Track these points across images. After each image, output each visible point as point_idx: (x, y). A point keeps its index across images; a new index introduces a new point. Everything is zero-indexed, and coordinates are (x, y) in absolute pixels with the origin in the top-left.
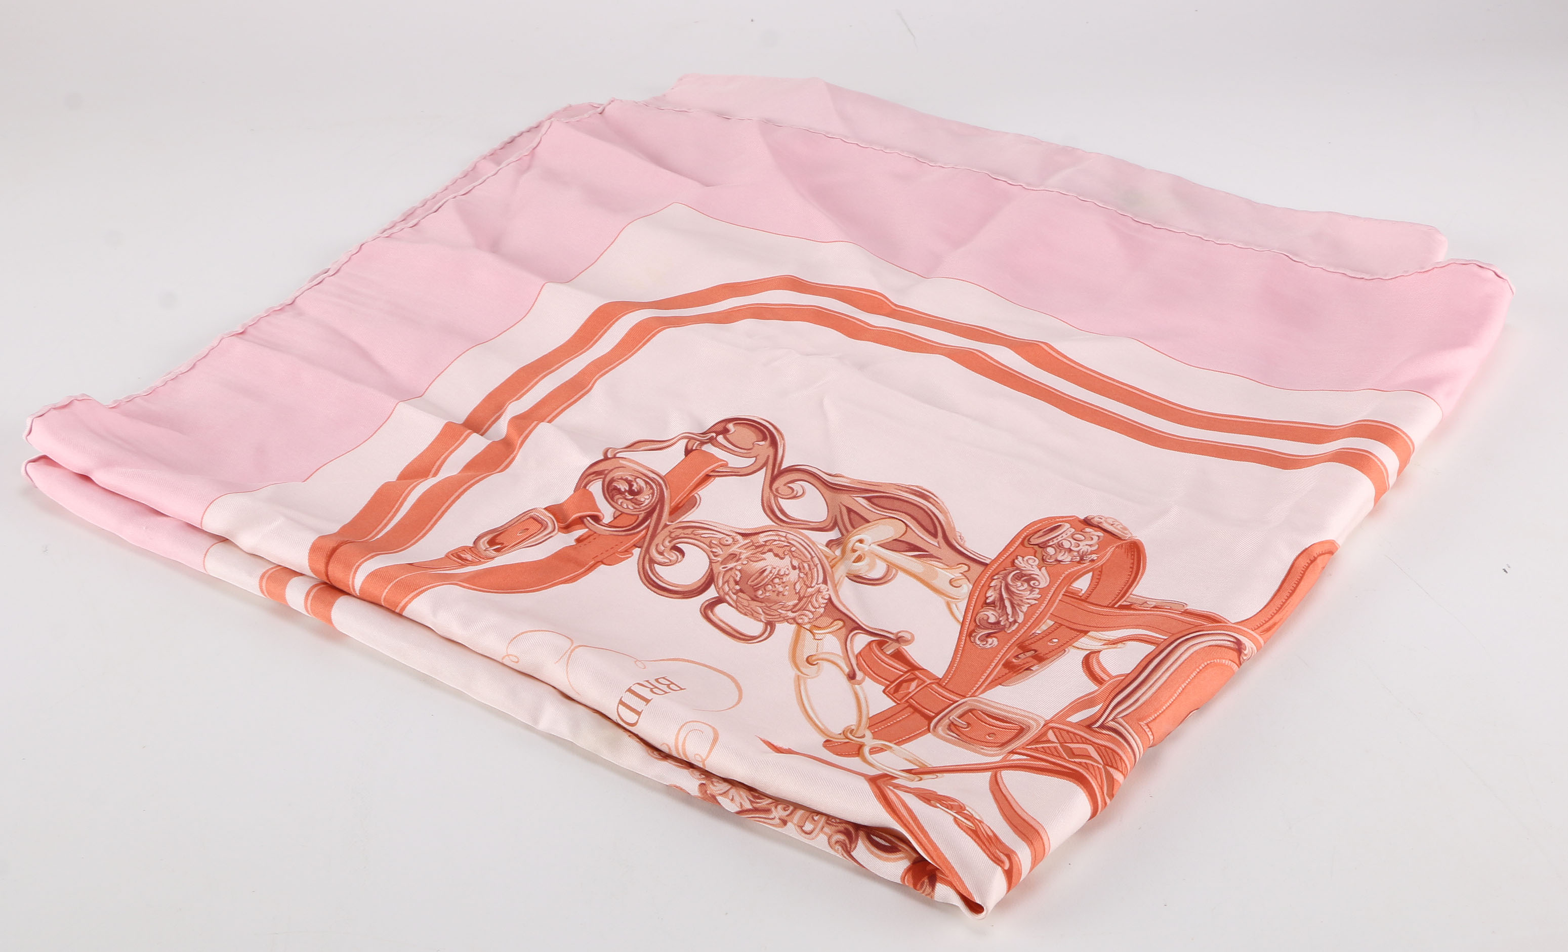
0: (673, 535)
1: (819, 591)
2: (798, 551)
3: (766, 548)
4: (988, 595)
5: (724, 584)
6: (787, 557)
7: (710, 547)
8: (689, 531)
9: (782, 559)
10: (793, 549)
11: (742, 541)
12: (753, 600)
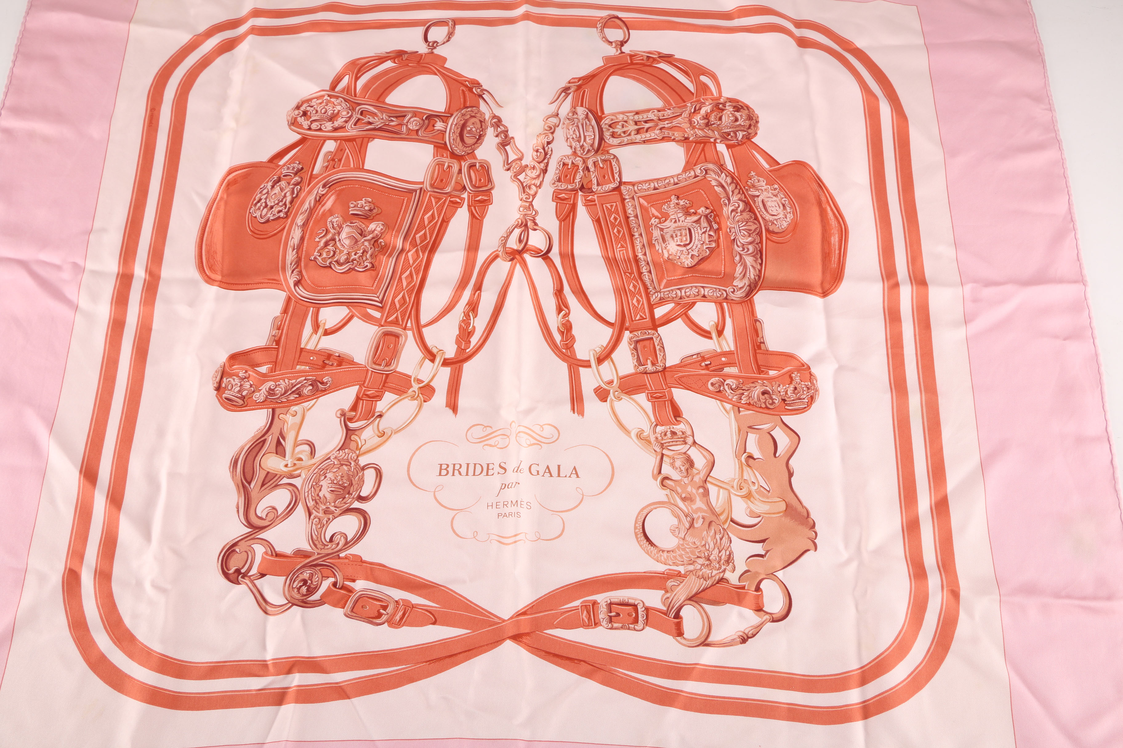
0: (323, 547)
1: (336, 458)
2: (315, 481)
3: (317, 498)
4: (294, 398)
5: (347, 503)
6: (320, 484)
7: (322, 526)
8: (316, 542)
9: (322, 486)
10: (314, 484)
11: (315, 513)
12: (352, 484)
